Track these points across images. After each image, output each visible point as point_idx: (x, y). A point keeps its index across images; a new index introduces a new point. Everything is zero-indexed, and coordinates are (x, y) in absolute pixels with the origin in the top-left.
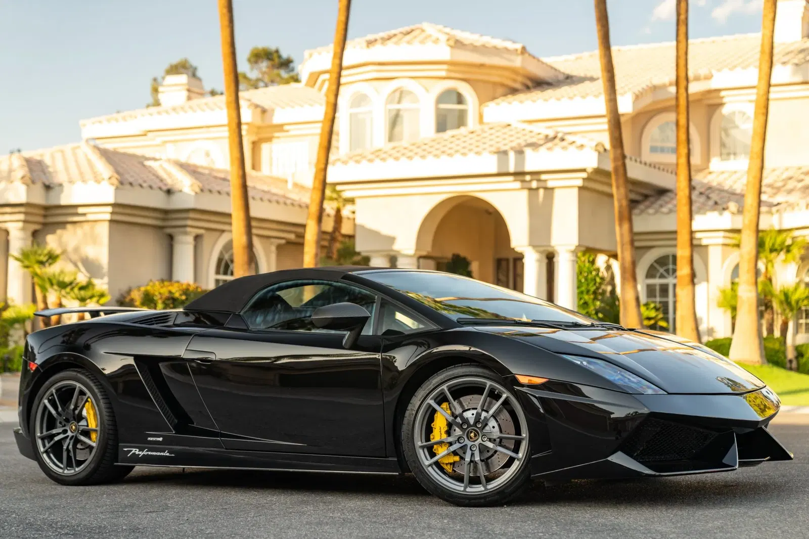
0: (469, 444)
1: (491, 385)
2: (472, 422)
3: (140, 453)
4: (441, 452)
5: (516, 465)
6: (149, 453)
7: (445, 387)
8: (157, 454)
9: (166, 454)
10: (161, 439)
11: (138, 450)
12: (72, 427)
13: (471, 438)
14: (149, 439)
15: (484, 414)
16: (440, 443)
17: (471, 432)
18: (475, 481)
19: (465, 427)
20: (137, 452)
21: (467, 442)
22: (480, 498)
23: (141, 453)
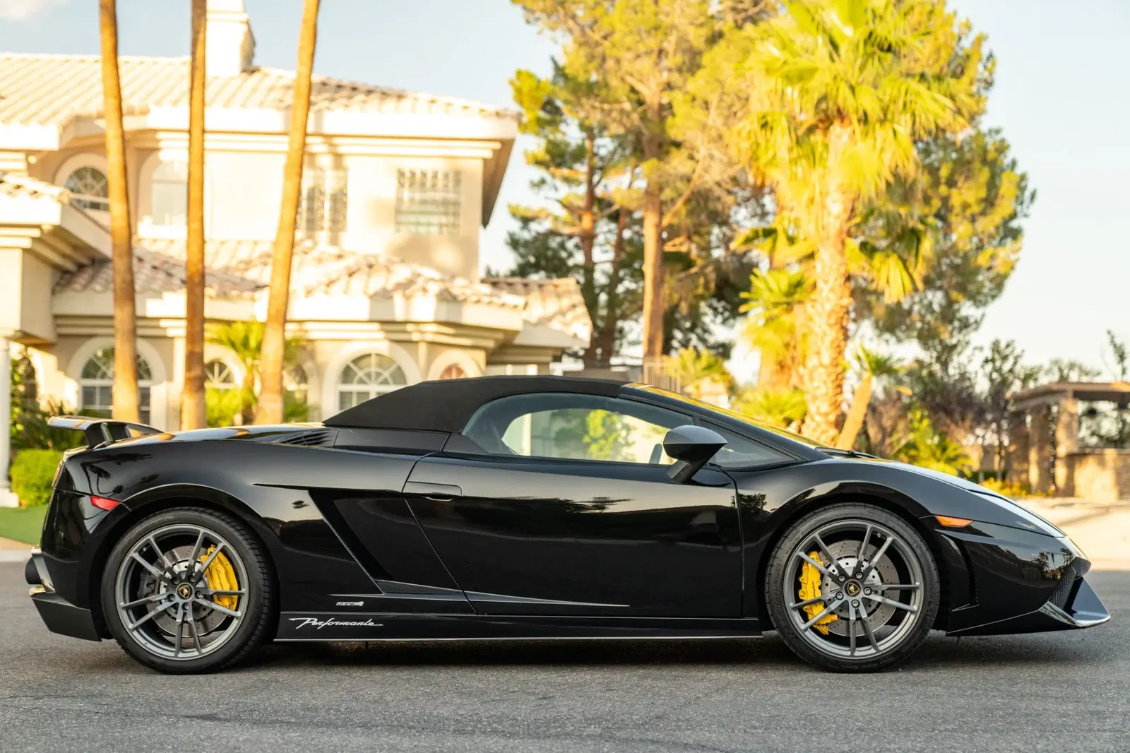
0: (850, 599)
1: (872, 528)
2: (850, 573)
3: (320, 623)
4: (817, 613)
5: (909, 621)
6: (337, 623)
7: (816, 534)
8: (351, 624)
9: (370, 623)
10: (361, 604)
11: (316, 620)
12: (182, 591)
13: (851, 592)
14: (339, 604)
15: (866, 564)
16: (815, 602)
17: (850, 585)
18: (863, 642)
19: (842, 579)
20: (315, 623)
21: (846, 597)
22: (874, 662)
23: (322, 624)
